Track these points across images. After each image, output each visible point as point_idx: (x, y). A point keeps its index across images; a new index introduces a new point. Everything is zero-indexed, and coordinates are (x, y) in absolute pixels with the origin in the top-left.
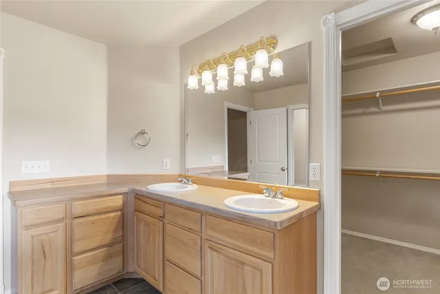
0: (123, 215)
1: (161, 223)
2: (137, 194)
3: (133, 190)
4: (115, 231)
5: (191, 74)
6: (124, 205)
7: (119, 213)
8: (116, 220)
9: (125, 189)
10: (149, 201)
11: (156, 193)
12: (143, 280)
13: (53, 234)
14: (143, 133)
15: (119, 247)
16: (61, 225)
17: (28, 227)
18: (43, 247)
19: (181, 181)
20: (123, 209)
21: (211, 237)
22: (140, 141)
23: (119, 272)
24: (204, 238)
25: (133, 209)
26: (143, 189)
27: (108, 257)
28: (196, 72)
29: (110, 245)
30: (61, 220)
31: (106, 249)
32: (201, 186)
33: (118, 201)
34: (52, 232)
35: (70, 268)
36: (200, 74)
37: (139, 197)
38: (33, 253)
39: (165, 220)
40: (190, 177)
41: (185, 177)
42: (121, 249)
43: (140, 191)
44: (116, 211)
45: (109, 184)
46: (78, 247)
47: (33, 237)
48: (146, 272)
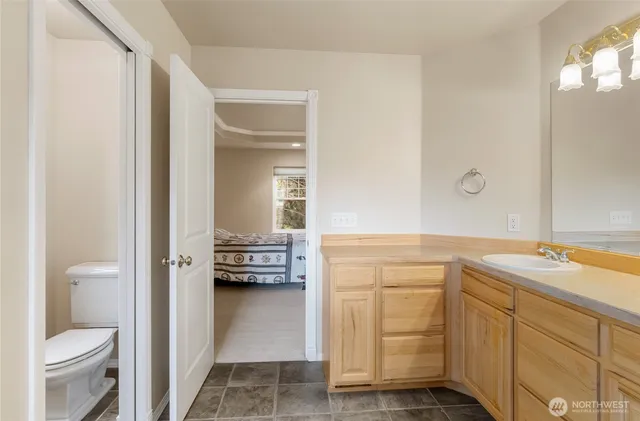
0: (444, 294)
1: (510, 319)
2: (466, 267)
3: (460, 259)
4: (433, 315)
5: (566, 64)
6: (445, 279)
7: (439, 291)
8: (435, 301)
9: (448, 257)
10: (484, 278)
11: (499, 268)
12: (474, 401)
13: (362, 302)
14: (473, 173)
15: (438, 339)
16: (370, 294)
17: (340, 289)
18: (353, 315)
19: (543, 254)
20: (444, 285)
21: (622, 368)
22: (468, 186)
23: (439, 376)
24: (604, 367)
25: (460, 288)
26: (477, 260)
27: (424, 350)
28: (577, 58)
29: (427, 333)
30: (371, 287)
31: (421, 337)
32: (587, 267)
33: (437, 274)
34: (362, 300)
35: (379, 350)
36: (587, 58)
37: (469, 271)
38: (343, 320)
39: (516, 316)
40: (563, 248)
41: (553, 248)
42: (441, 342)
43: (472, 262)
44: (436, 286)
45: (423, 247)
46: (388, 325)
47: (344, 300)
48: (482, 391)
